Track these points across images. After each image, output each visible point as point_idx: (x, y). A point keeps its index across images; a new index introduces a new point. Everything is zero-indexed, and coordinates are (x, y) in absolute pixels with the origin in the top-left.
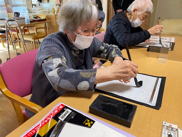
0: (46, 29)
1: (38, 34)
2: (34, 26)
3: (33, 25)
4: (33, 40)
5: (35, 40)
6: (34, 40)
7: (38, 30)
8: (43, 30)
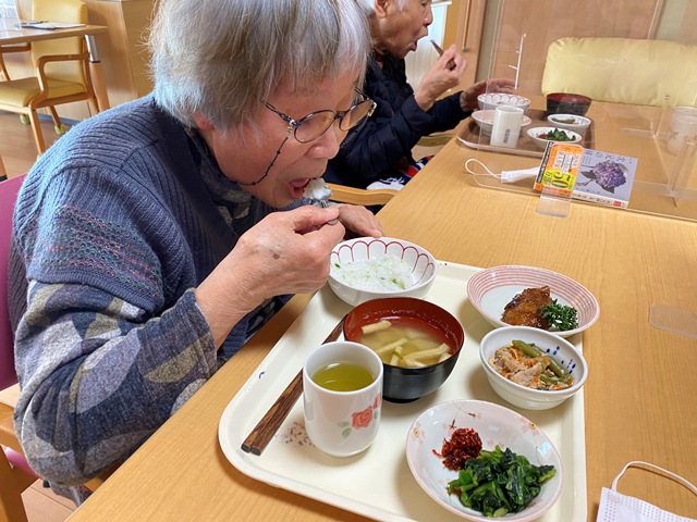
0: (87, 61)
1: (50, 84)
2: (29, 48)
3: (24, 44)
4: (28, 111)
5: (38, 110)
6: (33, 111)
7: (49, 67)
8: (73, 68)
